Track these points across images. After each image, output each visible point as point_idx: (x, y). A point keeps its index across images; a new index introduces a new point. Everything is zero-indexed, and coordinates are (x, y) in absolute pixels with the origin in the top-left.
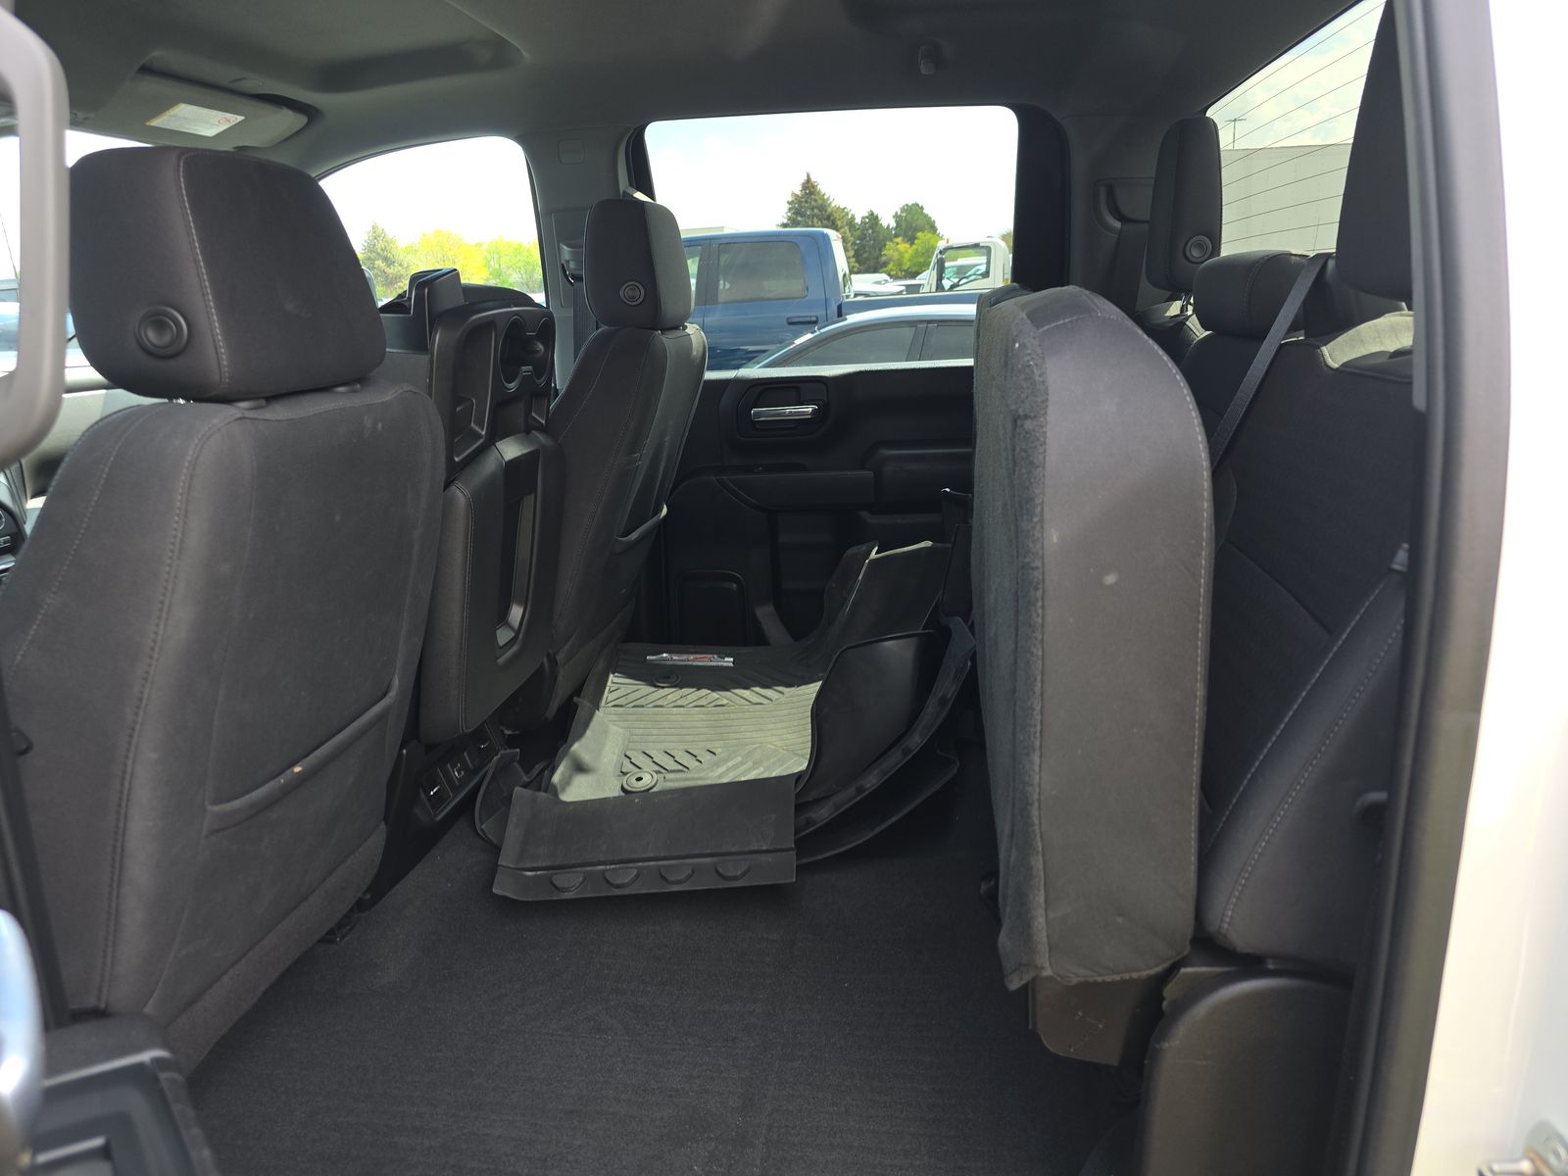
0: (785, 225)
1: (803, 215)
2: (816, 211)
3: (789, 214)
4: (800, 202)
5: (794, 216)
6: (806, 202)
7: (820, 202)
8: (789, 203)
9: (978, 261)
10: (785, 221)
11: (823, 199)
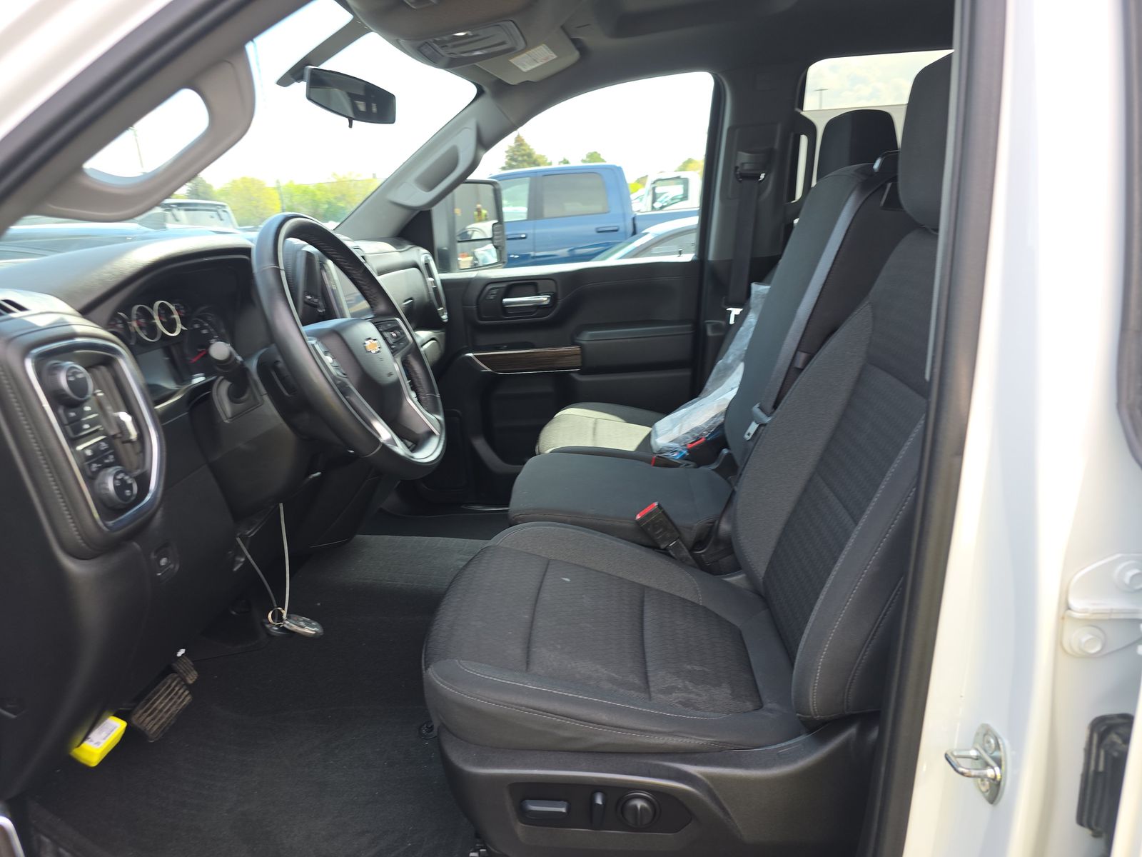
0: (504, 168)
1: (515, 160)
2: (525, 158)
3: (507, 160)
4: (513, 151)
5: (509, 162)
6: (518, 151)
7: (528, 151)
8: (507, 152)
9: (678, 190)
10: (504, 165)
11: (529, 149)
